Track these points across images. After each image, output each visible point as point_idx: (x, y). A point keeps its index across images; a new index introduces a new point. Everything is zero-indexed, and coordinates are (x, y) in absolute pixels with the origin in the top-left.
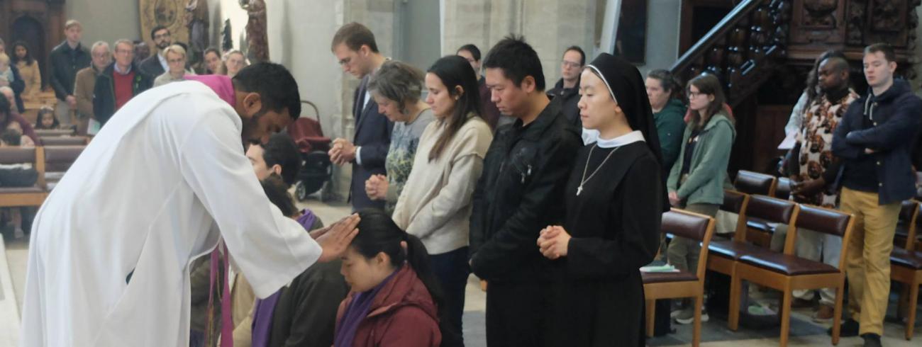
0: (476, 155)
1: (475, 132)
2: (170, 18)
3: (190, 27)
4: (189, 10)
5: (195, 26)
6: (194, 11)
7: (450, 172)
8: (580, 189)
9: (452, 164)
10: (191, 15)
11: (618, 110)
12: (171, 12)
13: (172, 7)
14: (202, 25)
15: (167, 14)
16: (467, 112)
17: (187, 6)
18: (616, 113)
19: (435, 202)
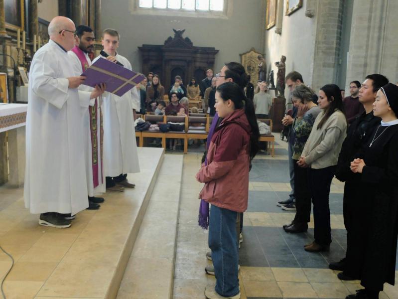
0: (337, 127)
1: (338, 117)
2: (253, 70)
3: (259, 73)
4: (259, 67)
5: (261, 73)
6: (261, 67)
7: (325, 134)
8: (371, 144)
9: (326, 130)
10: (260, 69)
11: (390, 109)
12: (254, 68)
13: (254, 66)
14: (264, 73)
15: (252, 68)
16: (335, 108)
17: (259, 65)
18: (389, 110)
19: (318, 147)
